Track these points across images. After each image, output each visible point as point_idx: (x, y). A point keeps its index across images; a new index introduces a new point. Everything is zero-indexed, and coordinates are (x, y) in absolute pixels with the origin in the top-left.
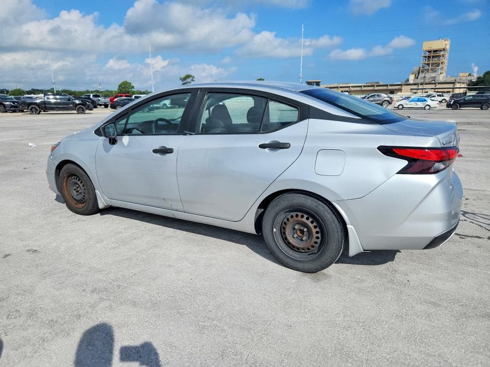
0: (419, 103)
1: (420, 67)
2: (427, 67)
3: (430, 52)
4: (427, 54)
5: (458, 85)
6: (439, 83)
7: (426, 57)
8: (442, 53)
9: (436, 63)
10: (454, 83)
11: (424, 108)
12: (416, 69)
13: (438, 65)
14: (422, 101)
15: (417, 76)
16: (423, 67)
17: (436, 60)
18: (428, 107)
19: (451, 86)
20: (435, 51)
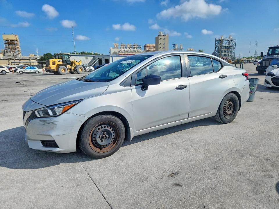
0: (31, 70)
1: (5, 50)
2: (9, 50)
3: (8, 41)
4: (7, 42)
5: (32, 61)
6: (21, 59)
7: (6, 44)
8: (16, 42)
9: (14, 48)
10: (29, 59)
11: (36, 73)
12: (2, 50)
13: (16, 49)
14: (33, 69)
15: (4, 55)
16: (6, 49)
17: (13, 46)
18: (37, 72)
19: (28, 61)
20: (11, 41)
